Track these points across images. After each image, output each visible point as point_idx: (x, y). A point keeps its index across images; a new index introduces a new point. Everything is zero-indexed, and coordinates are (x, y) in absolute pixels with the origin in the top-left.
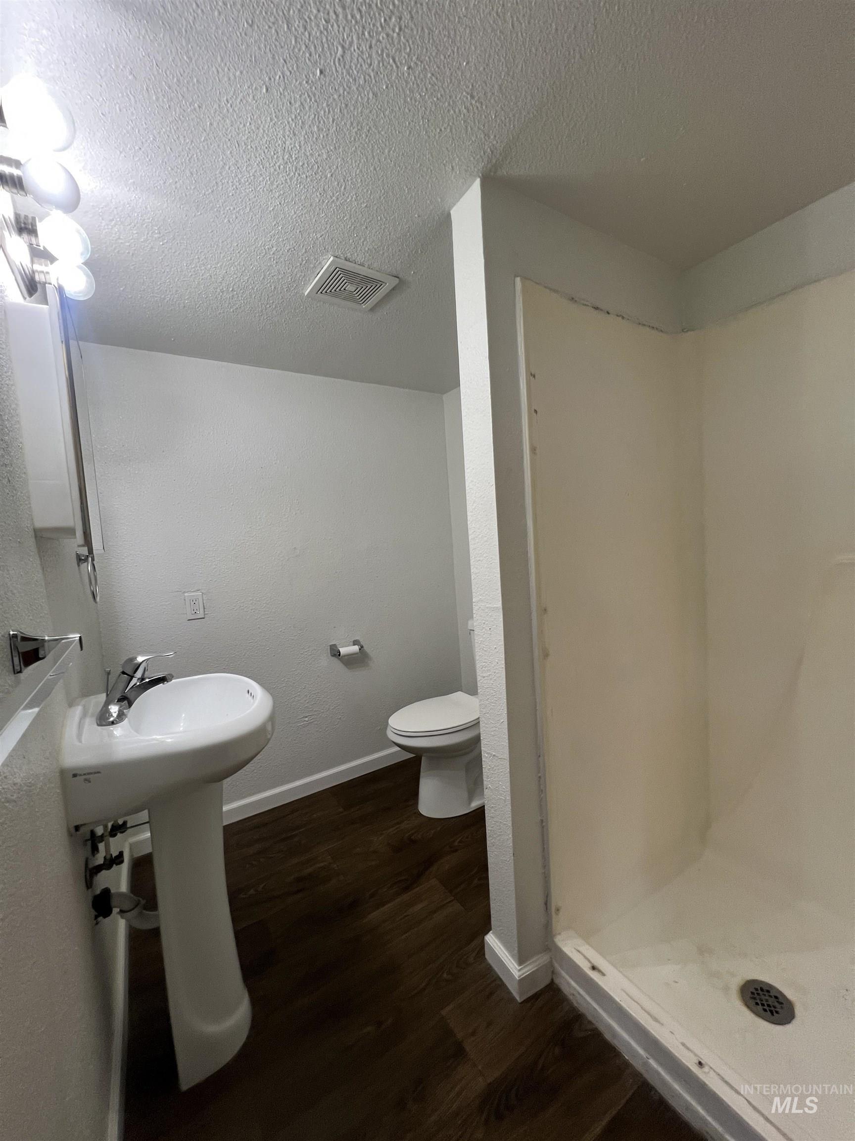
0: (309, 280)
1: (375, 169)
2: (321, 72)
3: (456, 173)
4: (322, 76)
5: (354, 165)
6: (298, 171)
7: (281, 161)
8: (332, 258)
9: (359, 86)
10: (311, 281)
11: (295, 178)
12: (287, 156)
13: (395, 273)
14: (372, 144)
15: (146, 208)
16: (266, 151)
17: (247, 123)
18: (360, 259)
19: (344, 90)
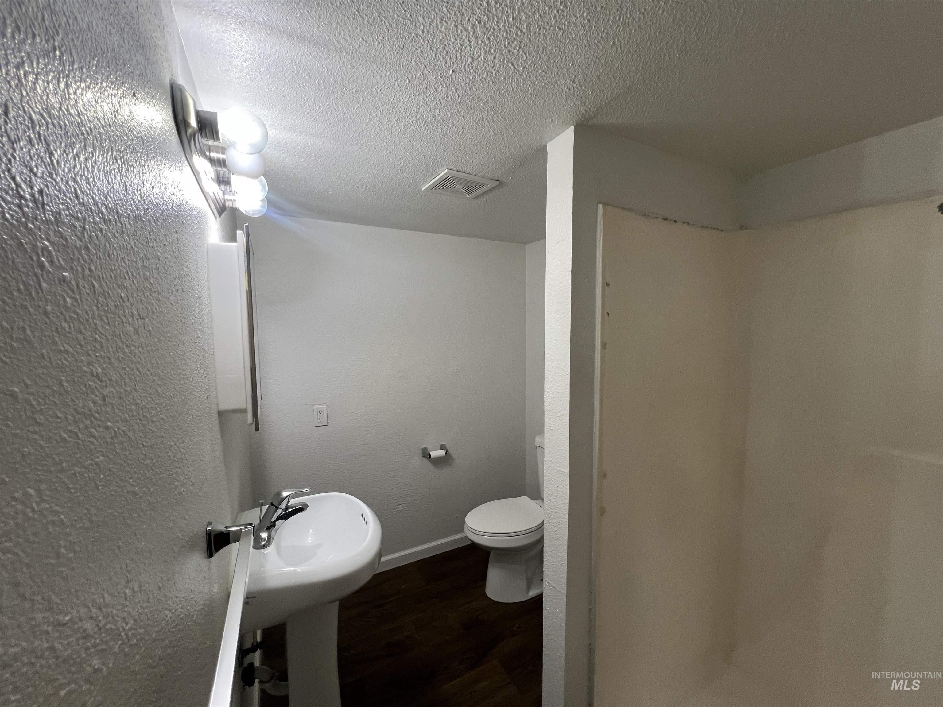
0: (427, 181)
1: (488, 122)
2: (453, 71)
3: (554, 123)
4: (453, 74)
5: (472, 120)
6: (427, 124)
7: (414, 118)
8: (446, 171)
9: (482, 78)
10: (428, 182)
11: (424, 128)
12: (419, 116)
13: (496, 178)
14: (488, 109)
15: (308, 144)
16: (404, 113)
17: (391, 99)
18: (468, 171)
19: (470, 80)
